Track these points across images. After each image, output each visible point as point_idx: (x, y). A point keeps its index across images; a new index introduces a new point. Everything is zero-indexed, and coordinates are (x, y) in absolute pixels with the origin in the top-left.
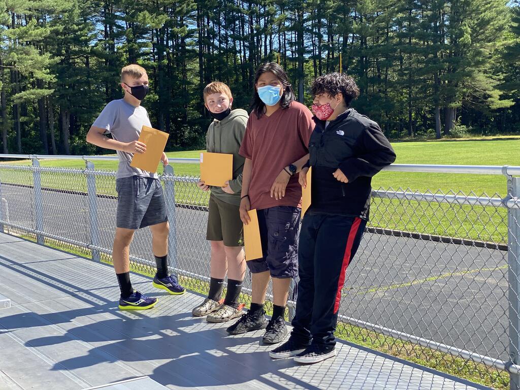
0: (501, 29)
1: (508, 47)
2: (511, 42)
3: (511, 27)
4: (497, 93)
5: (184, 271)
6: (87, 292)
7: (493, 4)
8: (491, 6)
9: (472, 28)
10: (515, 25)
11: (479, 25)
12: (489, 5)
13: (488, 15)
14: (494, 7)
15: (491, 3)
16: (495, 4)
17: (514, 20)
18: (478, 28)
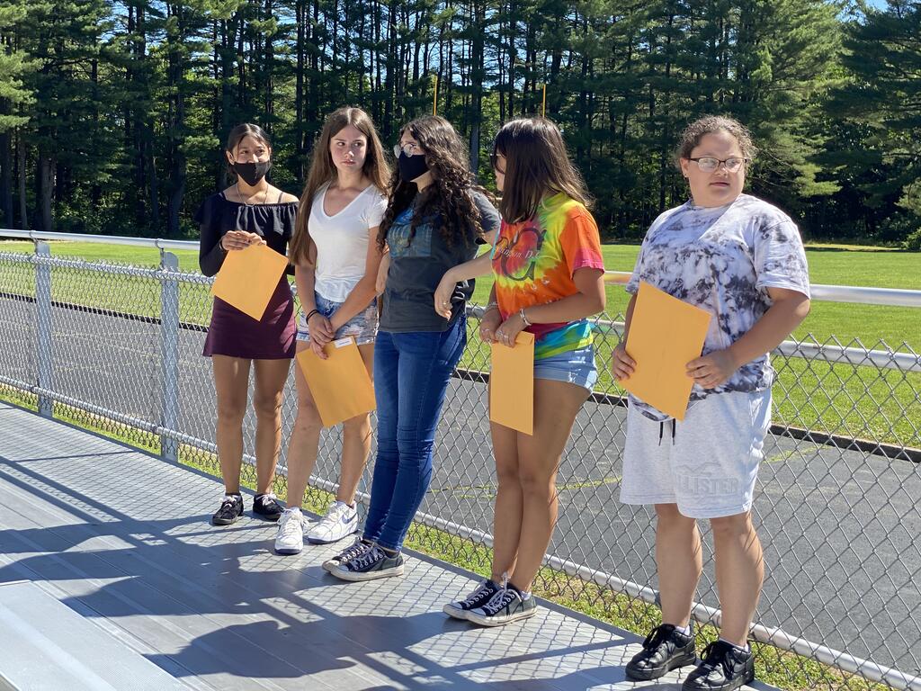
0: (823, 58)
1: (834, 91)
2: (839, 82)
3: (841, 55)
4: (811, 170)
5: (185, 436)
6: (13, 464)
7: (812, 16)
8: (808, 18)
9: (774, 53)
10: (849, 53)
11: (786, 49)
12: (805, 16)
13: (803, 32)
14: (815, 20)
15: (810, 13)
16: (816, 15)
17: (847, 44)
18: (785, 55)
